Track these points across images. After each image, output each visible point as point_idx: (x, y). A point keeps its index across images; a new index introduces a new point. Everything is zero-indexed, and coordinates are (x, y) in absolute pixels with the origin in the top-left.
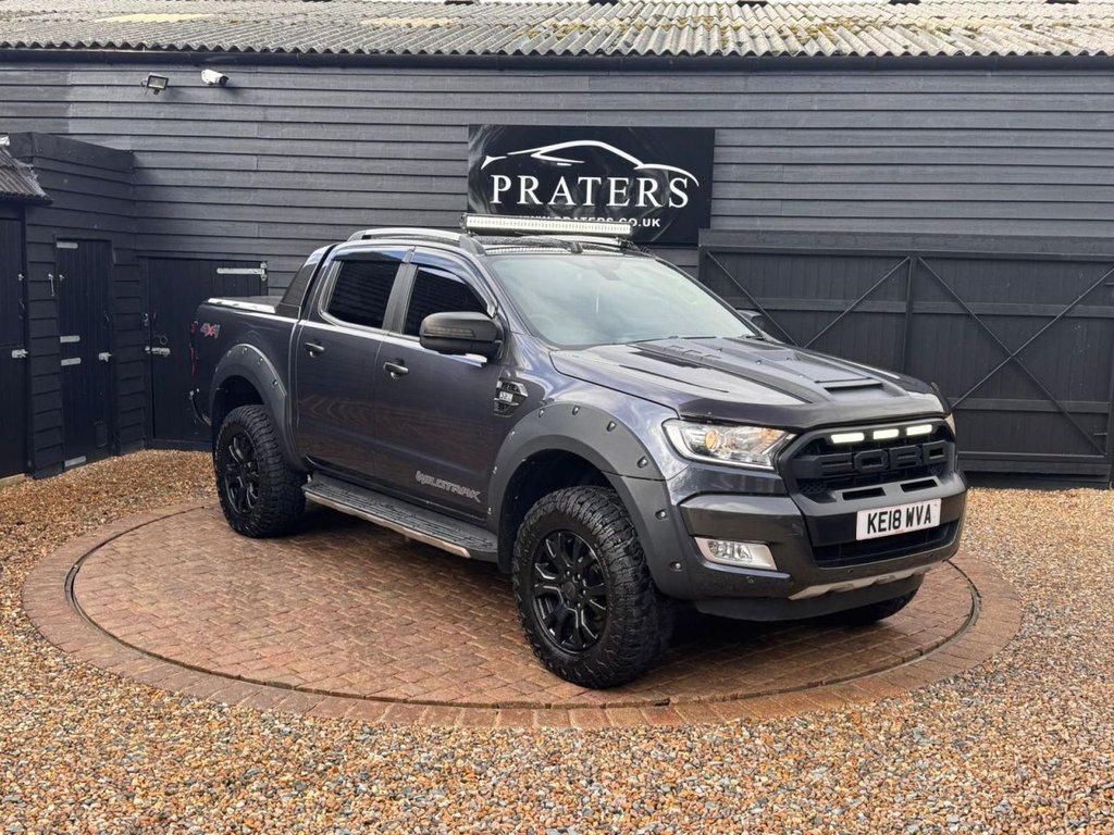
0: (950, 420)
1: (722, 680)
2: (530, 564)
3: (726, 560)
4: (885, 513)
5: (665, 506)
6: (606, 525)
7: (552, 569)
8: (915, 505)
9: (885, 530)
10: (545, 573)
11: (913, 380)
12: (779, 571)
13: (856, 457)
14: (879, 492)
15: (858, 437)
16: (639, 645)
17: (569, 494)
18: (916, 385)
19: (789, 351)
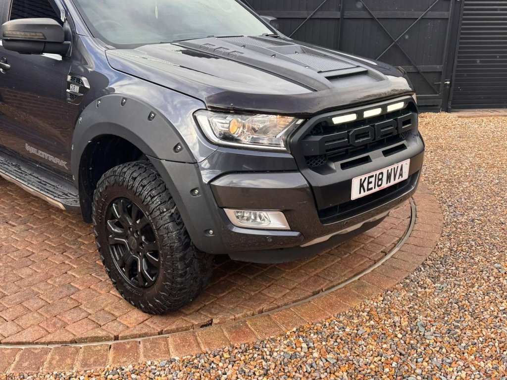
0: (414, 96)
1: (253, 294)
2: (104, 220)
3: (250, 224)
4: (372, 176)
5: (198, 185)
6: (154, 197)
7: (118, 225)
8: (392, 167)
9: (371, 189)
10: (114, 228)
11: (387, 66)
12: (292, 230)
13: (350, 134)
14: (367, 160)
15: (353, 117)
16: (185, 289)
17: (125, 170)
18: (389, 69)
19: (297, 46)
